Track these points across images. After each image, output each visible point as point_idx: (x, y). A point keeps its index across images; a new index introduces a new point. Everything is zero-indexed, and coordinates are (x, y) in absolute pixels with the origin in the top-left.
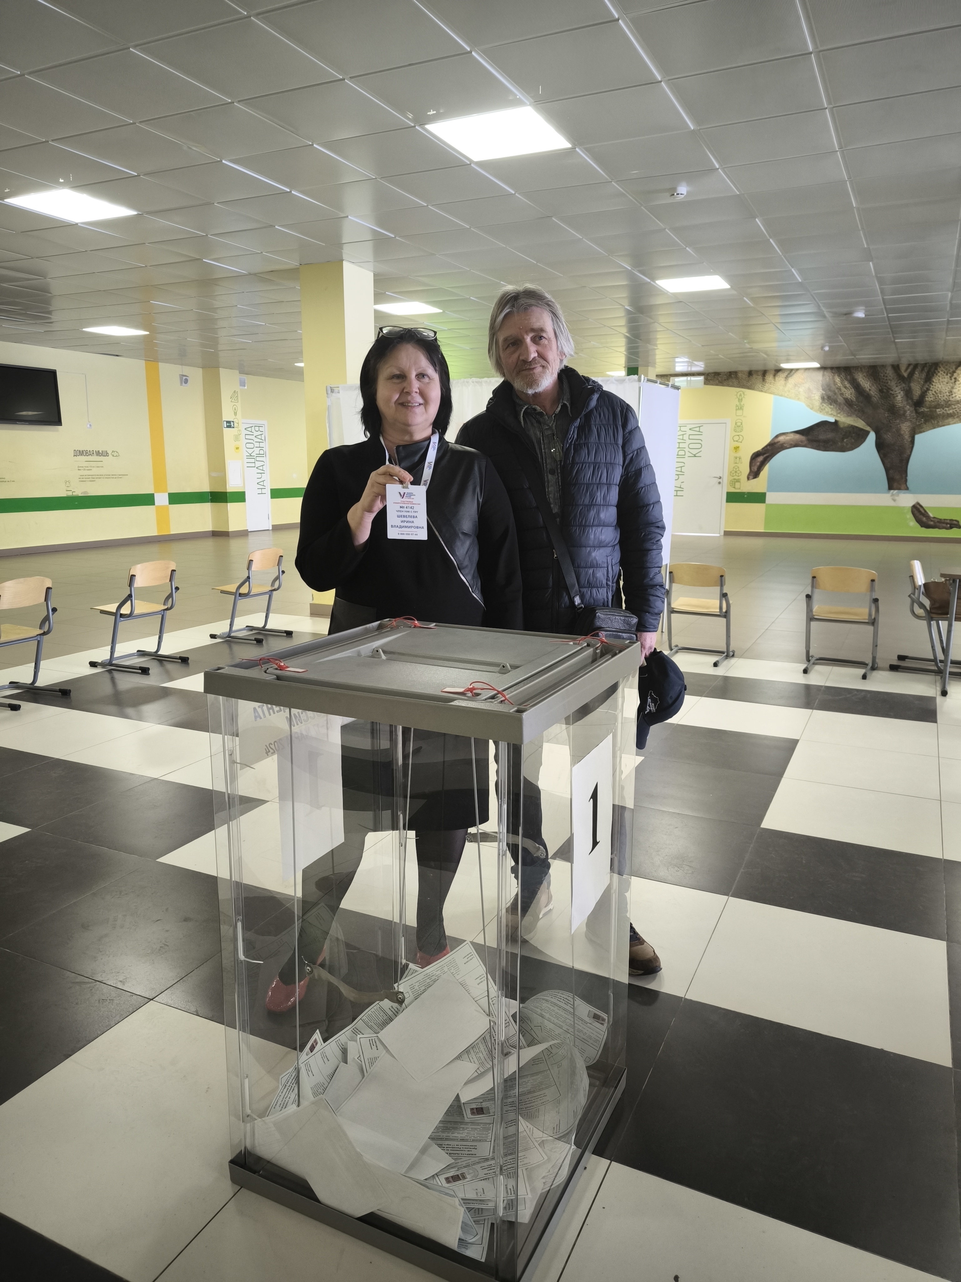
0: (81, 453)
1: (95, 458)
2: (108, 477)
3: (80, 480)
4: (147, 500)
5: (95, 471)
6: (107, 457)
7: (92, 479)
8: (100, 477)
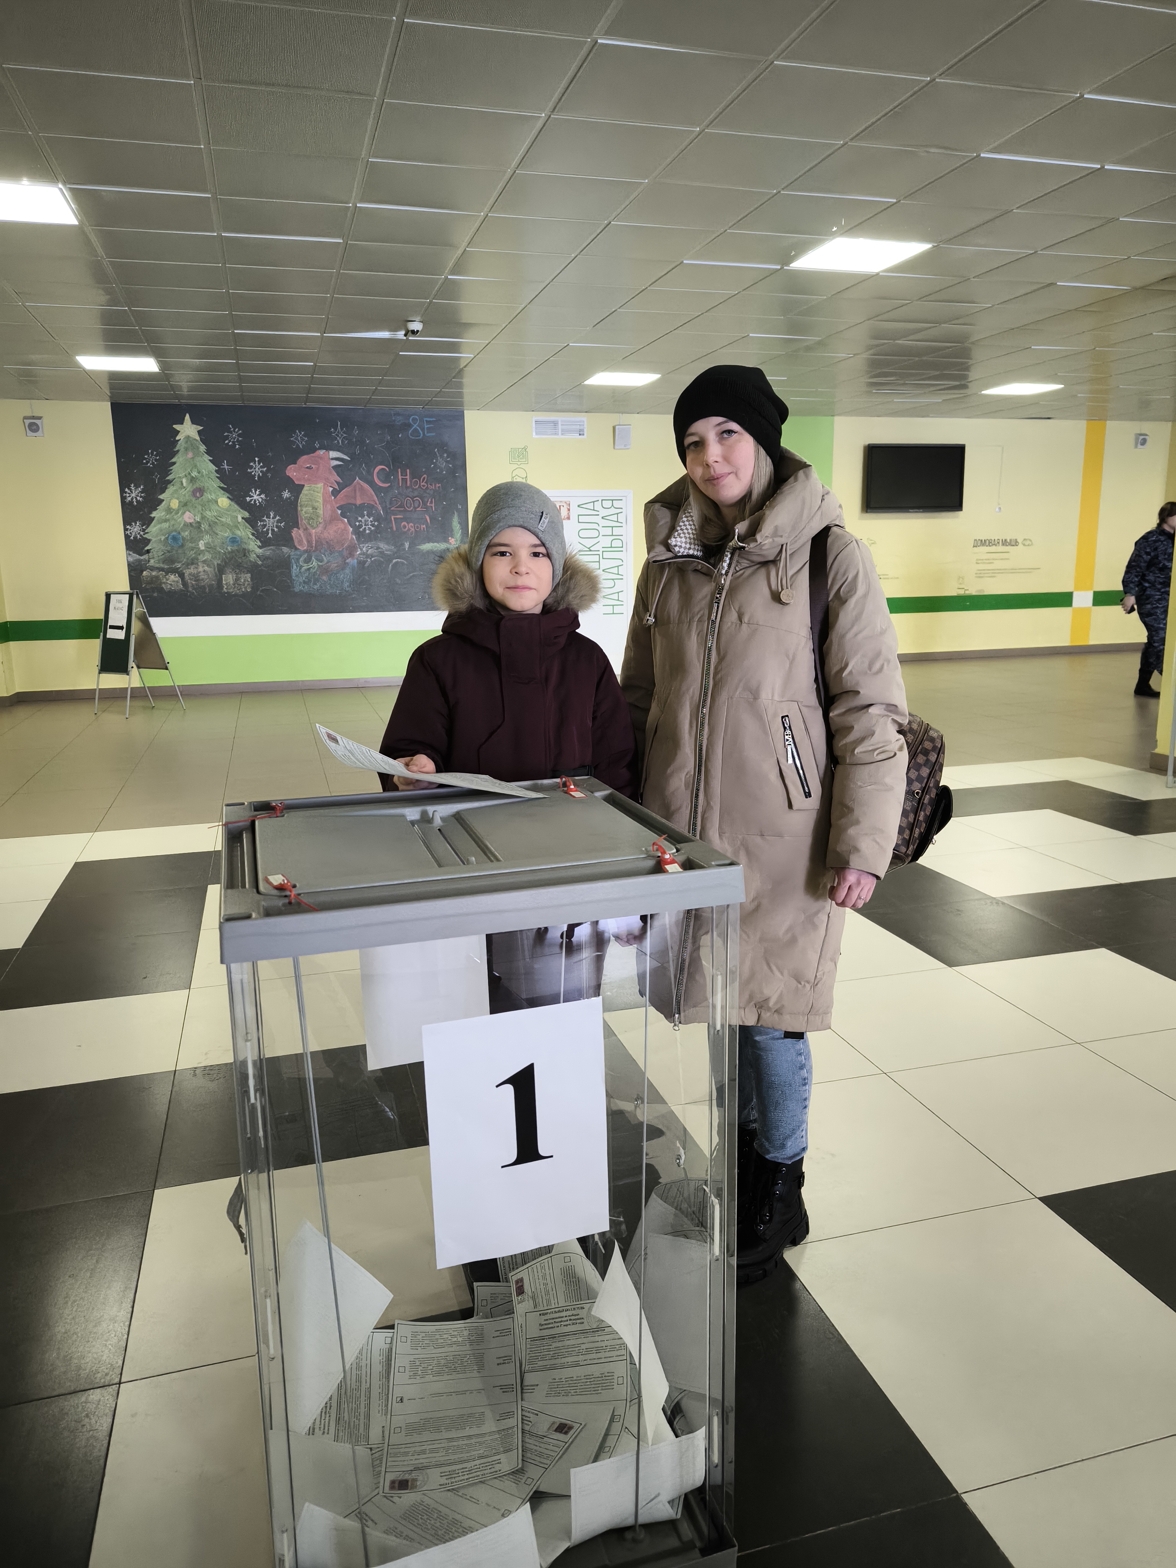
0: (983, 543)
1: (1000, 548)
2: (1013, 571)
3: (977, 575)
4: (1063, 600)
5: (998, 565)
6: (1016, 547)
7: (994, 573)
8: (1002, 571)
